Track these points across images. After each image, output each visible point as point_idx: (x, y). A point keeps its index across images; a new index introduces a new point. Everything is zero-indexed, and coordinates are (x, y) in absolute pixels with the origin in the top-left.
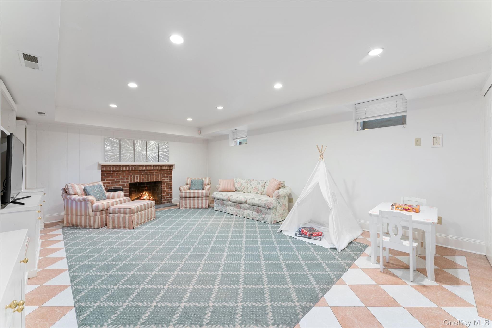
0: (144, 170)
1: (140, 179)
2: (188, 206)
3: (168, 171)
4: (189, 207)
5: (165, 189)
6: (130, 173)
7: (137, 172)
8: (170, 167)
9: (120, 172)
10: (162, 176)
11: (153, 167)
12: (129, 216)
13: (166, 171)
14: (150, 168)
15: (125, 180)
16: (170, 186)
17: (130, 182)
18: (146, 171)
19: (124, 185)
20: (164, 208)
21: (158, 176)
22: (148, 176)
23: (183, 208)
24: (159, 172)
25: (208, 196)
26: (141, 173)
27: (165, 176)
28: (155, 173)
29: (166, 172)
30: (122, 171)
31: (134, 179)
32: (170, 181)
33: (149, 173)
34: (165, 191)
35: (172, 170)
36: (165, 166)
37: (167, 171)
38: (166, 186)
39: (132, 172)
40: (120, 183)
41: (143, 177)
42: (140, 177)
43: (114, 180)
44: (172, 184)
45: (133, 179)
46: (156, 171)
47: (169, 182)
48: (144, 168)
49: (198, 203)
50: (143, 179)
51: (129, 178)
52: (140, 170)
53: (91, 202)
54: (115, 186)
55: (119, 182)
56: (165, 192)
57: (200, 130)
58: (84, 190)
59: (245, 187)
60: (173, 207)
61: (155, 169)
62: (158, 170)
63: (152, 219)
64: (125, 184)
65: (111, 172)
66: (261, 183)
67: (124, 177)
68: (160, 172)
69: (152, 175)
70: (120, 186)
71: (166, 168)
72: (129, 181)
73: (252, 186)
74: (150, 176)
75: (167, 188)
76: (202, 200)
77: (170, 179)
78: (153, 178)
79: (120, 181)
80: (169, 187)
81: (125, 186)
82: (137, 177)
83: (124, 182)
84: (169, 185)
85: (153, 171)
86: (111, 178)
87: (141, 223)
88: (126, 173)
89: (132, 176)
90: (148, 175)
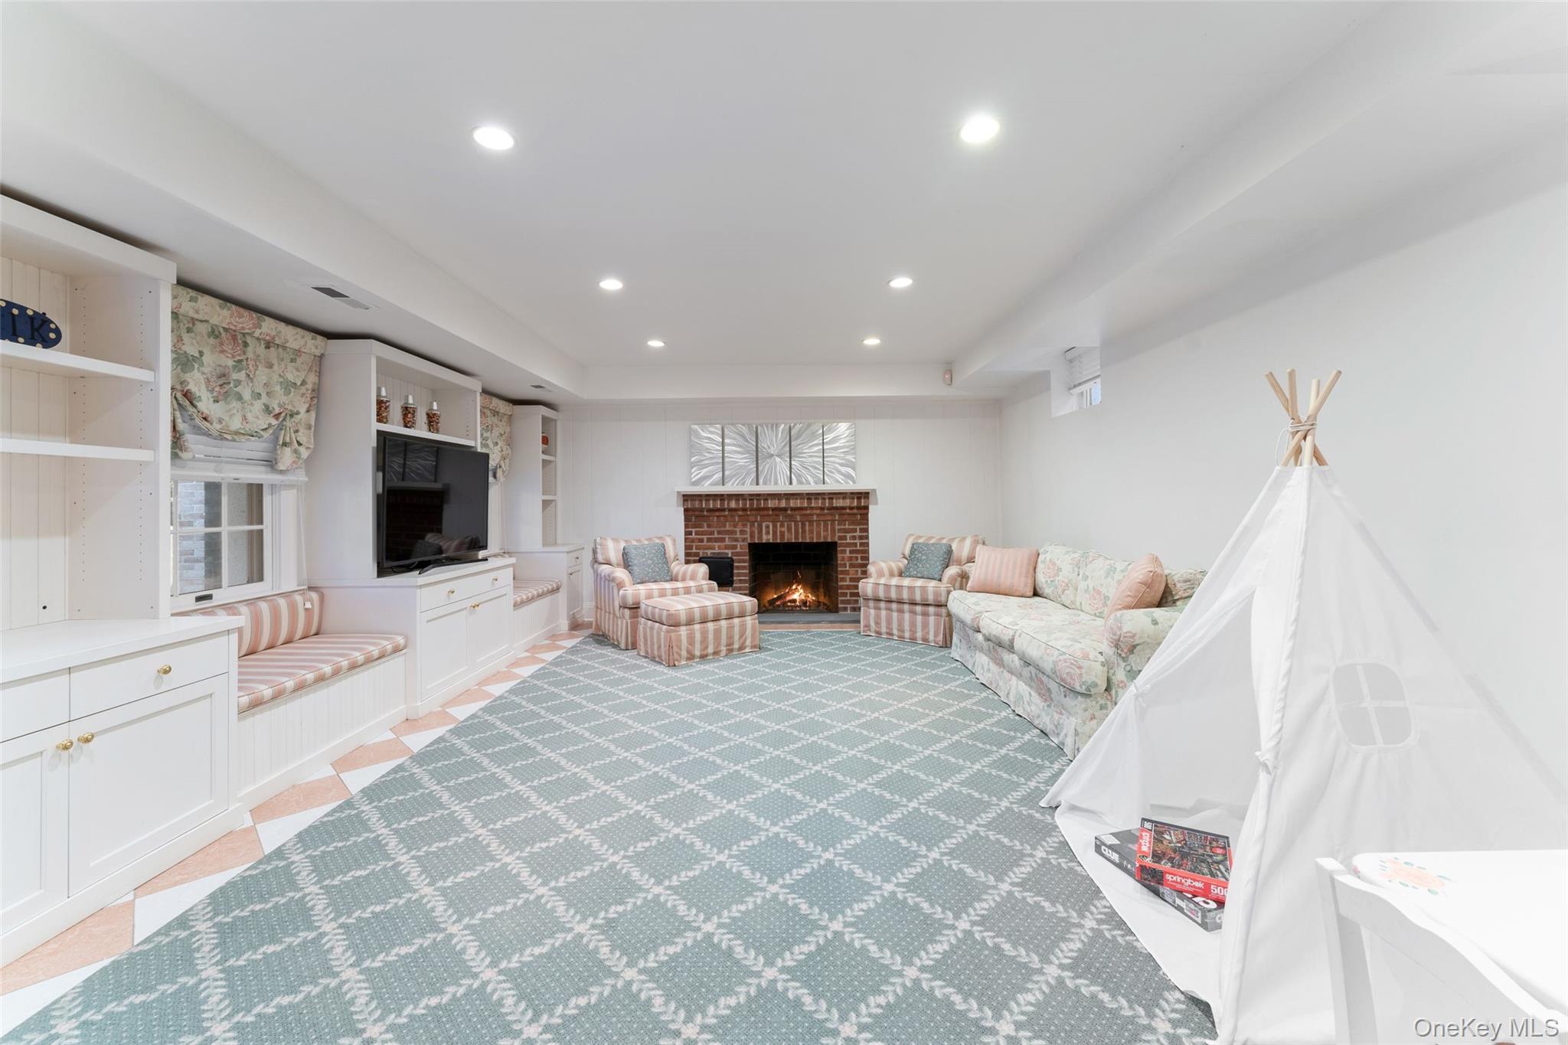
0: (785, 509)
1: (775, 533)
2: (884, 630)
3: (855, 511)
4: (888, 633)
5: (848, 568)
6: (748, 515)
7: (765, 512)
8: (859, 498)
9: (723, 514)
10: (837, 527)
11: (808, 499)
12: (668, 632)
13: (848, 511)
14: (798, 503)
15: (738, 536)
16: (863, 558)
17: (749, 541)
18: (789, 512)
19: (735, 547)
20: (829, 625)
21: (826, 526)
22: (796, 526)
23: (868, 633)
24: (827, 514)
25: (943, 603)
26: (778, 515)
27: (847, 527)
28: (815, 518)
29: (849, 514)
30: (730, 510)
31: (760, 532)
32: (861, 544)
33: (798, 518)
34: (846, 573)
35: (866, 508)
36: (842, 495)
37: (852, 512)
38: (851, 558)
39: (753, 512)
40: (727, 542)
41: (783, 529)
42: (775, 527)
43: (712, 533)
44: (867, 552)
45: (756, 532)
46: (818, 512)
47: (858, 548)
48: (783, 504)
49: (913, 624)
50: (782, 534)
51: (748, 529)
52: (774, 509)
53: (617, 585)
54: (714, 549)
55: (722, 540)
56: (848, 577)
57: (949, 371)
58: (625, 554)
59: (1067, 585)
60: (850, 627)
61: (813, 505)
62: (822, 509)
63: (747, 650)
64: (739, 544)
65: (705, 513)
66: (1118, 569)
67: (735, 526)
68: (831, 514)
69: (807, 523)
70: (727, 551)
71: (847, 503)
72: (746, 538)
73: (1089, 581)
74: (803, 525)
75: (851, 566)
76: (925, 614)
77: (861, 538)
78: (811, 532)
79: (727, 536)
80: (859, 561)
81: (738, 550)
82: (767, 527)
83: (736, 540)
84: (859, 556)
85: (808, 512)
86: (706, 528)
87: (706, 656)
88: (739, 516)
89: (754, 525)
90: (796, 522)
